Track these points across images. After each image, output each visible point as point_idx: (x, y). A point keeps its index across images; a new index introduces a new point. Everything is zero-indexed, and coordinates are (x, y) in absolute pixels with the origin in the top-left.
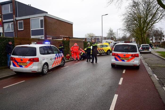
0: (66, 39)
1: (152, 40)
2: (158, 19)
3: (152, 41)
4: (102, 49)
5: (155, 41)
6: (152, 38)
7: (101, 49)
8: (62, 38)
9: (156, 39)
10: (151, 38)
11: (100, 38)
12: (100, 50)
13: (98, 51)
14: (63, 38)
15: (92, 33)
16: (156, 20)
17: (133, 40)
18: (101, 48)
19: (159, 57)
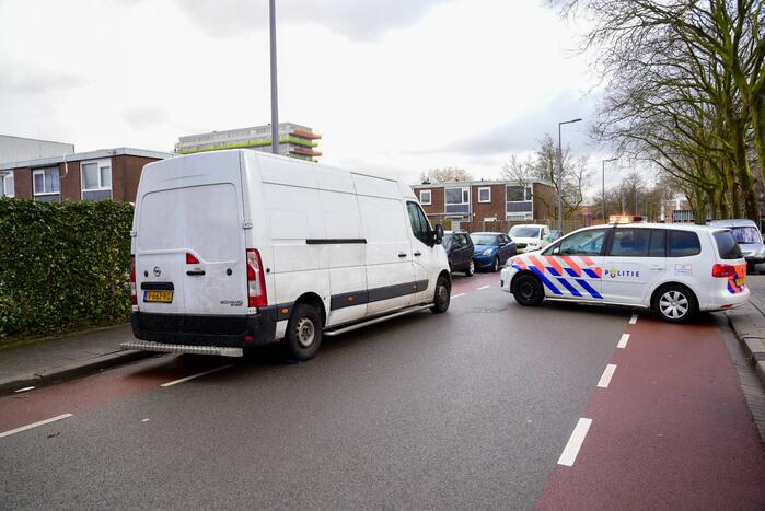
11: (467, 189)
17: (678, 203)
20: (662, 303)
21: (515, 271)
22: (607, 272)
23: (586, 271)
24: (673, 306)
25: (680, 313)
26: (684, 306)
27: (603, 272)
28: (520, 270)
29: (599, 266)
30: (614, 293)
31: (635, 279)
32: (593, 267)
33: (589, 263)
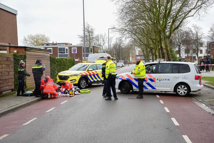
0: (18, 52)
1: (179, 52)
2: (194, 8)
3: (180, 55)
4: (95, 73)
5: (186, 55)
6: (179, 49)
7: (93, 73)
8: (5, 48)
9: (187, 51)
10: (177, 49)
11: (67, 48)
12: (93, 76)
13: (89, 77)
14: (10, 49)
15: (42, 34)
16: (190, 11)
17: (137, 52)
18: (93, 71)
19: (209, 87)
20: (178, 90)
21: (121, 80)
22: (157, 79)
23: (150, 79)
24: (182, 91)
25: (185, 93)
26: (186, 90)
27: (156, 80)
28: (123, 80)
29: (155, 77)
30: (160, 87)
31: (168, 82)
32: (152, 78)
33: (151, 76)
